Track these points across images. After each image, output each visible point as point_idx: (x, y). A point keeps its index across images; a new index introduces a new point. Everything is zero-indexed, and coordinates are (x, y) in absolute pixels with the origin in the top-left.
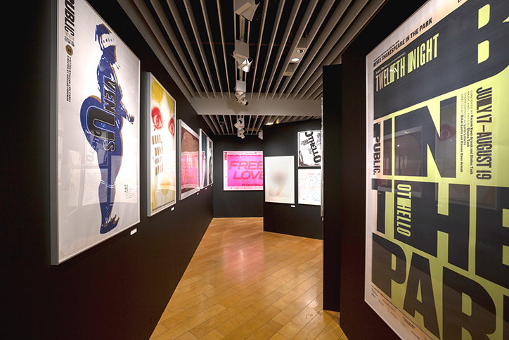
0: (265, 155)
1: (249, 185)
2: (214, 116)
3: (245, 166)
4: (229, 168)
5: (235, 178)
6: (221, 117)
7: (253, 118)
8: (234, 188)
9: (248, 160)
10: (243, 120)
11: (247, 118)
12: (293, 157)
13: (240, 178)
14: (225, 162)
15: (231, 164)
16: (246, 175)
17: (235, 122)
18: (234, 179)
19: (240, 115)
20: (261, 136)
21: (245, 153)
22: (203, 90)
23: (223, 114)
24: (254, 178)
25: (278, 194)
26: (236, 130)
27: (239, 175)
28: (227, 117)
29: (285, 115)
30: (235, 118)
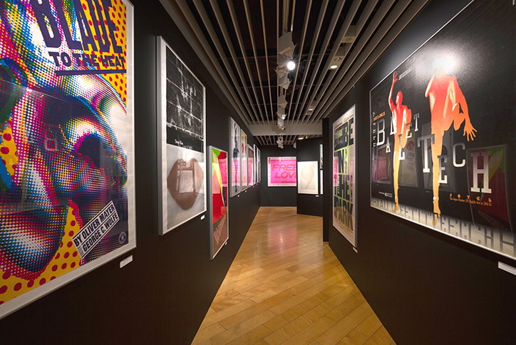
0: (298, 160)
1: (287, 182)
2: (263, 137)
3: (284, 168)
4: (272, 170)
5: (276, 177)
6: (267, 137)
7: (289, 136)
8: (275, 185)
9: (286, 163)
10: (282, 138)
11: (284, 137)
12: (317, 162)
13: (279, 177)
14: (269, 165)
15: (273, 167)
16: (284, 175)
17: (277, 140)
18: (275, 179)
19: (280, 134)
20: (295, 146)
21: (283, 158)
22: (256, 120)
23: (269, 135)
24: (291, 177)
25: (307, 188)
26: (277, 145)
27: (279, 175)
28: (272, 137)
29: (310, 134)
30: (276, 137)
